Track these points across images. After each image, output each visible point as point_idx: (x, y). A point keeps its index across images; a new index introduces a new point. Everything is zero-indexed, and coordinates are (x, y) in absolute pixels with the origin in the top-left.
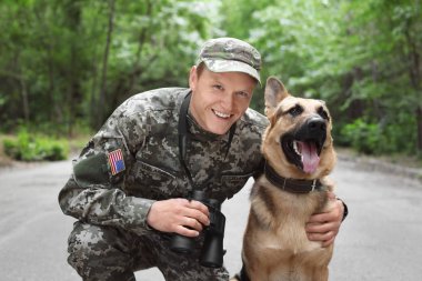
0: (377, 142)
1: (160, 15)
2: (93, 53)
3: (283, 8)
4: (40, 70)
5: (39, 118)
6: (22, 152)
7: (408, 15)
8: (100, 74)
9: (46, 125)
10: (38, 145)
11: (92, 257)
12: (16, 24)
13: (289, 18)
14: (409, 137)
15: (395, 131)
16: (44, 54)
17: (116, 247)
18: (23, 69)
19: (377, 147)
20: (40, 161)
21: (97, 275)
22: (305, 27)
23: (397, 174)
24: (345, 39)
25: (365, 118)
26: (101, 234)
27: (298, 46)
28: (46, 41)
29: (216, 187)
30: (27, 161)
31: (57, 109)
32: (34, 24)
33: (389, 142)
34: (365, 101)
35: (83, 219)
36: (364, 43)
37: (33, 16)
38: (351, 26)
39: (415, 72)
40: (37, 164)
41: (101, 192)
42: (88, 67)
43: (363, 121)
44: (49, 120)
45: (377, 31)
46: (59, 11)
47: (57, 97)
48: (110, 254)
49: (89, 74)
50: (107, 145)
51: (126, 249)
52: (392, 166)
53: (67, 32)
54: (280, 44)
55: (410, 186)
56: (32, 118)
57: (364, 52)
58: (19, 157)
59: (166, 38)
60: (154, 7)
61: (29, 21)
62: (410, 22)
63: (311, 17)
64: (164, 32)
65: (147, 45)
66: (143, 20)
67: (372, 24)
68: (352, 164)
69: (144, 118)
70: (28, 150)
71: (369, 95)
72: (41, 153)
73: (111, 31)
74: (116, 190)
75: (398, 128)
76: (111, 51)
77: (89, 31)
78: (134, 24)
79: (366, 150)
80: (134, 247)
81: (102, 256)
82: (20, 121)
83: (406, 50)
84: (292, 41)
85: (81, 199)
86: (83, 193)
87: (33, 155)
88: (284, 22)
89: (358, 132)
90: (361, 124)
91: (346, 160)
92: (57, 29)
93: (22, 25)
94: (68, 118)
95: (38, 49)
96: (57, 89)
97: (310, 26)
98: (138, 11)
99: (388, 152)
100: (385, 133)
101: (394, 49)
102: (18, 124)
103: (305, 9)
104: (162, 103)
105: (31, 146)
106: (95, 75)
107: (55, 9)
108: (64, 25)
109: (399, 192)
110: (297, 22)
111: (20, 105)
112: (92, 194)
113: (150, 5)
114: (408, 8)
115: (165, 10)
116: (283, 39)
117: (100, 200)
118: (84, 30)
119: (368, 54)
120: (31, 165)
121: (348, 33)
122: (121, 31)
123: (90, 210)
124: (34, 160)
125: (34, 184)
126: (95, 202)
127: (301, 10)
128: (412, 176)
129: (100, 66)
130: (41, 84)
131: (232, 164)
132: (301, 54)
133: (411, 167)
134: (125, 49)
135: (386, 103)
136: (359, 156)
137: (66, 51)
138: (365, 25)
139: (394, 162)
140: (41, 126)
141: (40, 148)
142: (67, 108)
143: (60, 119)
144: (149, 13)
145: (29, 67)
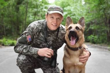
0: (96, 41)
1: (40, 8)
2: (23, 18)
3: (72, 7)
4: (9, 23)
5: (8, 35)
6: (4, 43)
7: (104, 7)
8: (24, 24)
9: (10, 37)
10: (8, 42)
11: (23, 63)
12: (2, 11)
13: (73, 9)
14: (105, 39)
15: (101, 38)
16: (10, 19)
17: (29, 60)
18: (4, 23)
19: (96, 42)
20: (9, 46)
21: (24, 68)
22: (77, 11)
23: (102, 48)
24: (88, 14)
25: (93, 34)
26: (25, 57)
27: (76, 16)
28: (10, 15)
29: (54, 45)
30: (5, 46)
31: (13, 33)
32: (7, 11)
33: (100, 41)
34: (93, 30)
35: (21, 53)
36: (93, 15)
37: (7, 9)
38: (89, 11)
39: (106, 22)
40: (8, 47)
41: (25, 46)
42: (21, 22)
43: (93, 35)
44: (11, 36)
45: (96, 12)
46: (14, 8)
47: (13, 30)
48: (27, 62)
49: (21, 24)
50: (27, 34)
51: (32, 61)
52: (101, 46)
53: (16, 13)
54: (71, 16)
55: (106, 51)
56: (6, 35)
57: (93, 17)
58: (3, 45)
59: (41, 14)
60: (38, 6)
61: (6, 10)
62: (105, 9)
63: (79, 9)
64: (41, 13)
65: (36, 16)
66: (35, 10)
67: (95, 10)
68: (90, 46)
69: (36, 27)
70: (5, 43)
71: (94, 28)
72: (9, 44)
73: (27, 13)
74: (29, 46)
75: (102, 37)
76: (27, 18)
77: (21, 13)
78: (33, 11)
79: (94, 43)
80: (34, 62)
81: (25, 63)
82: (4, 36)
83: (104, 17)
84: (74, 15)
85: (20, 48)
86: (20, 47)
87: (7, 44)
88: (72, 10)
89: (91, 38)
90: (92, 36)
91: (89, 45)
92: (13, 12)
93: (4, 11)
94: (16, 35)
95: (8, 18)
96: (13, 28)
97: (79, 11)
98: (34, 8)
99: (100, 43)
100: (99, 38)
101: (101, 16)
102: (3, 37)
103: (77, 7)
104: (40, 24)
105: (6, 42)
106: (23, 24)
107: (12, 7)
108: (15, 11)
109: (103, 53)
110: (75, 10)
111: (3, 32)
112: (23, 47)
113: (37, 6)
114: (104, 5)
115: (41, 7)
116: (72, 14)
117: (25, 48)
118: (20, 12)
119: (94, 18)
120: (6, 47)
121: (89, 12)
122: (30, 13)
123: (22, 51)
124: (7, 46)
125: (7, 51)
126: (24, 49)
127: (76, 7)
128: (106, 49)
129: (24, 22)
130: (9, 27)
131: (59, 40)
132: (77, 18)
133: (106, 46)
134: (31, 17)
135: (99, 30)
136: (92, 44)
137: (15, 18)
138: (93, 10)
139: (101, 45)
140: (9, 37)
141: (9, 43)
142: (16, 33)
143: (14, 36)
144: (37, 8)
145: (6, 22)
